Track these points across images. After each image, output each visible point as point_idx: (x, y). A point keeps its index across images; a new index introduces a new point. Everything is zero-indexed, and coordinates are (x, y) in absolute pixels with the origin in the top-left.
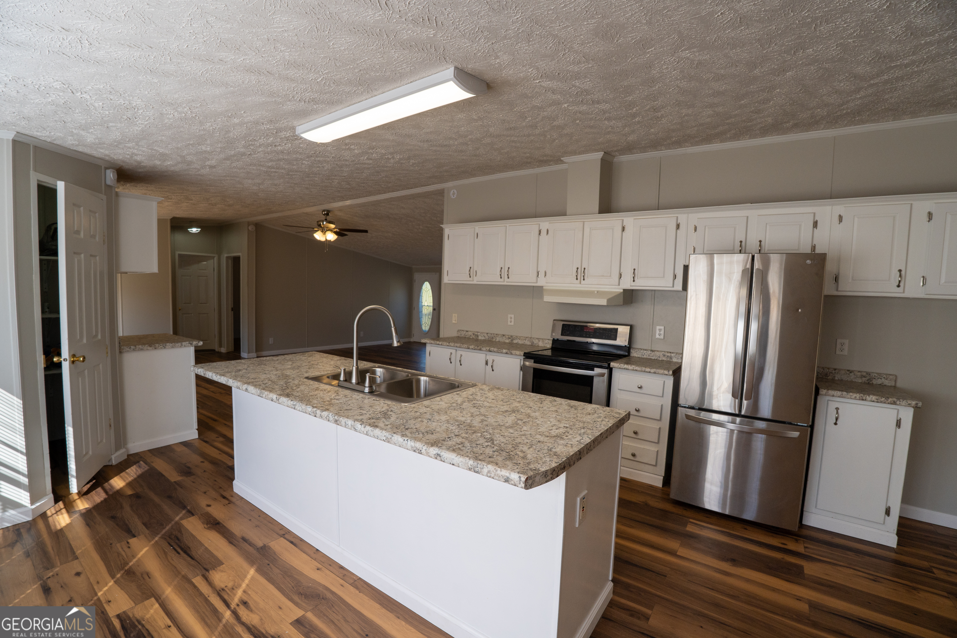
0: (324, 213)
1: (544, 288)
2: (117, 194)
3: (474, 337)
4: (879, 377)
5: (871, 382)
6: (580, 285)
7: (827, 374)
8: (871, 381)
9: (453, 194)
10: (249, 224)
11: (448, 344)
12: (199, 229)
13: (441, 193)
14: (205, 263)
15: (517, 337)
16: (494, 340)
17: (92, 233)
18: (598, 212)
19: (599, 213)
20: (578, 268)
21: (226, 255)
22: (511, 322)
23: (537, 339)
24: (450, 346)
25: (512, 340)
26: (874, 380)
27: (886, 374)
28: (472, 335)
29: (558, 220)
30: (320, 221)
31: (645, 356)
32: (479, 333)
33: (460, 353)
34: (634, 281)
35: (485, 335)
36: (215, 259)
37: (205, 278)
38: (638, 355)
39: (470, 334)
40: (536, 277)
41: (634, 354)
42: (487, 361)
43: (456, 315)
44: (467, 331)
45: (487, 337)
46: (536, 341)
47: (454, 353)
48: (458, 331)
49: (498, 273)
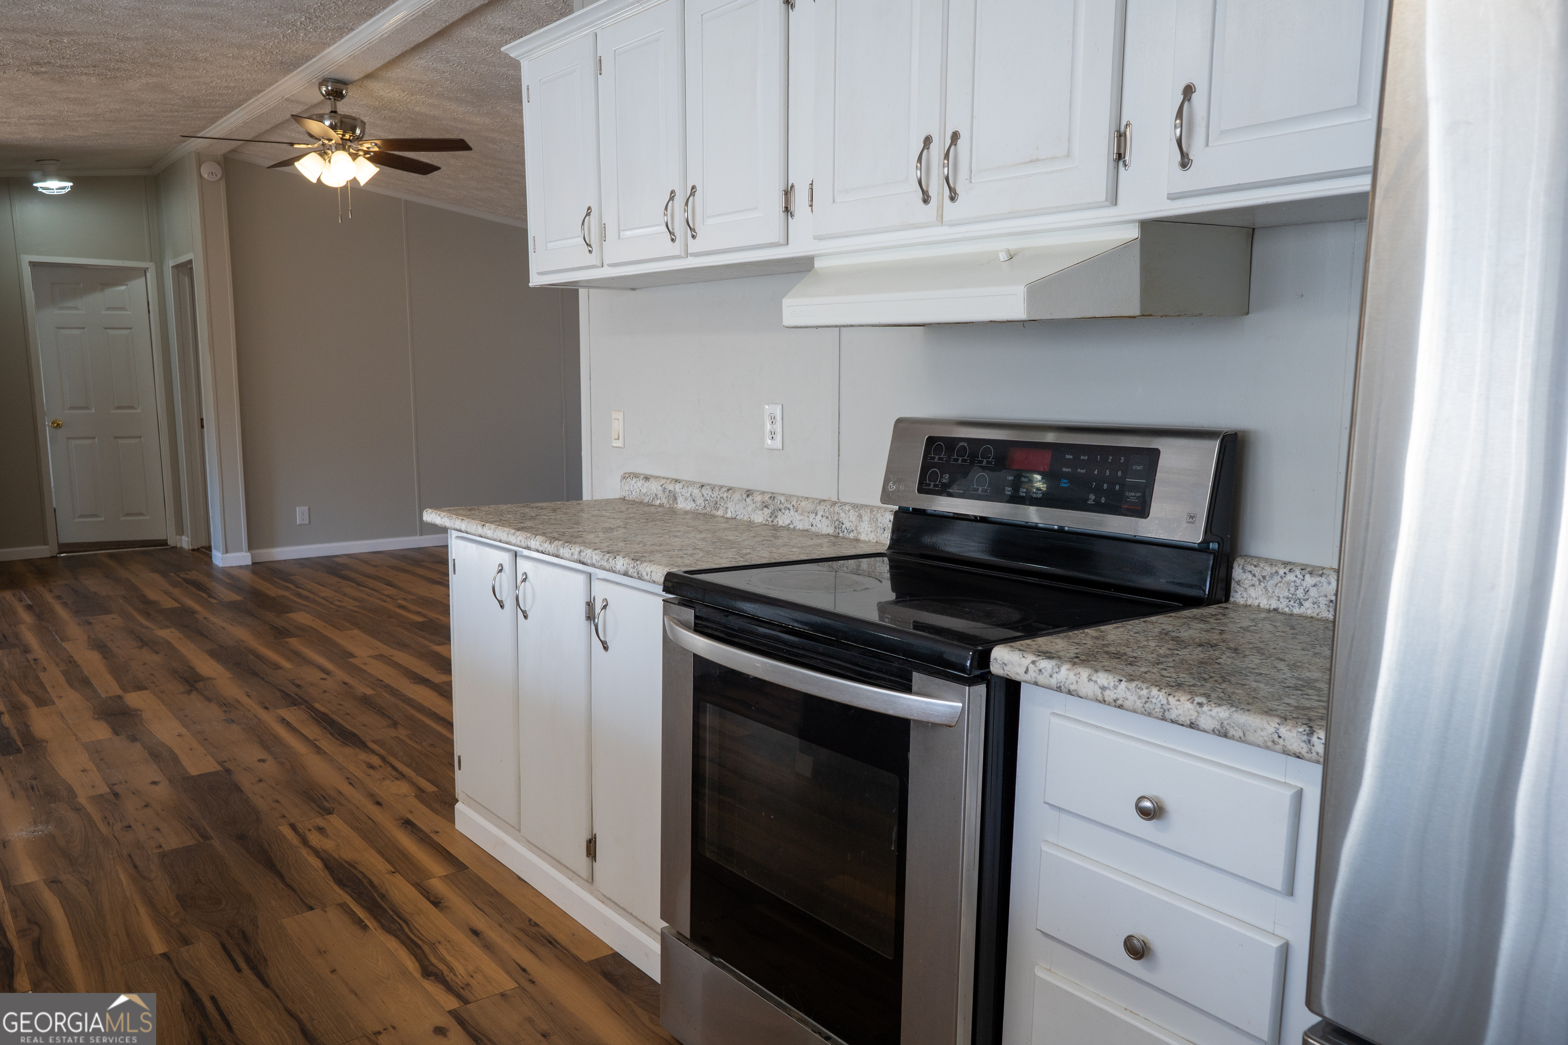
0: (322, 89)
1: (818, 264)
3: (664, 501)
6: (942, 229)
10: (201, 158)
12: (67, 183)
14: (123, 288)
15: (788, 498)
16: (720, 513)
20: (928, 141)
21: (170, 262)
22: (773, 434)
23: (853, 506)
25: (773, 515)
28: (660, 494)
30: (309, 117)
31: (1307, 604)
32: (678, 487)
33: (524, 566)
34: (1185, 162)
35: (696, 492)
36: (148, 274)
37: (127, 332)
38: (1269, 598)
39: (654, 487)
40: (783, 215)
41: (1253, 594)
42: (590, 605)
43: (620, 416)
44: (647, 478)
45: (700, 501)
46: (849, 519)
47: (507, 567)
48: (624, 478)
49: (663, 220)
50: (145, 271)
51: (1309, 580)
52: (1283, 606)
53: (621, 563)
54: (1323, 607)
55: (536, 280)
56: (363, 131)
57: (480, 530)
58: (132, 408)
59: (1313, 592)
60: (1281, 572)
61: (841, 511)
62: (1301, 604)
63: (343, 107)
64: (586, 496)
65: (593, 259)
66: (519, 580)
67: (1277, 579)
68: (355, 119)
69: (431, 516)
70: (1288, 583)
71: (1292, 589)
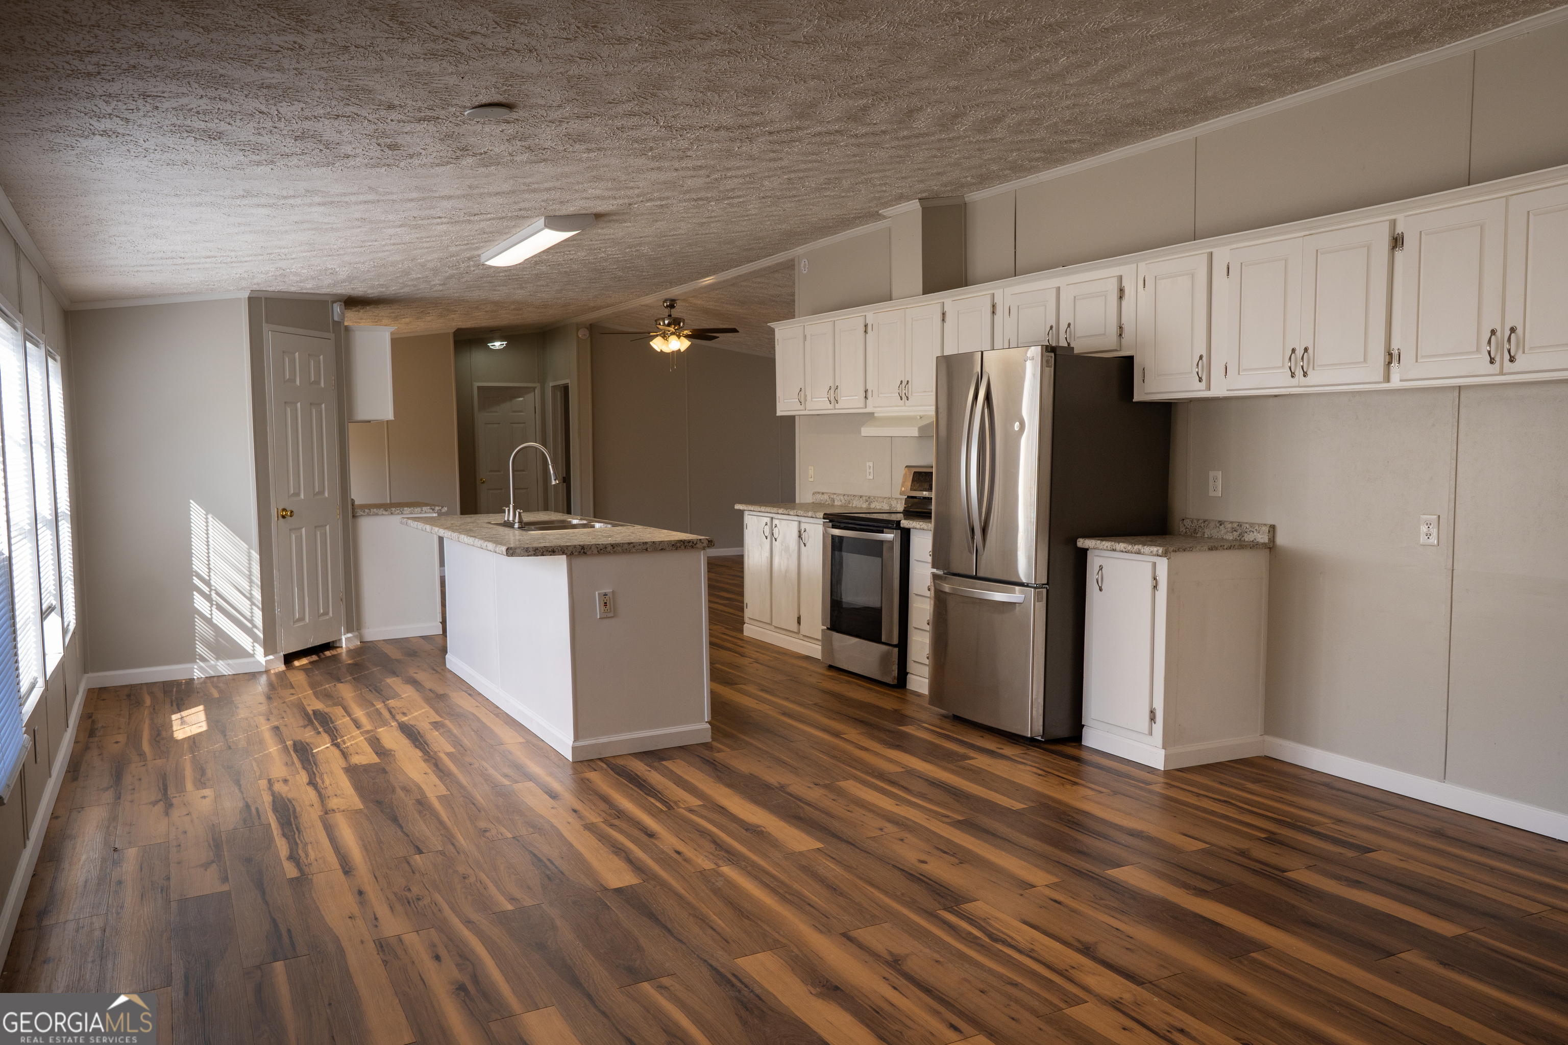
0: (665, 304)
1: (875, 415)
2: (347, 329)
3: (830, 502)
4: (1250, 529)
5: (1243, 539)
7: (1196, 530)
8: (1243, 536)
9: (803, 267)
10: (578, 327)
12: (505, 343)
13: (790, 265)
14: (521, 399)
16: (851, 505)
17: (313, 379)
18: (921, 292)
19: (923, 294)
20: (902, 382)
21: (551, 384)
25: (869, 504)
26: (1246, 534)
27: (1259, 525)
28: (828, 500)
29: (882, 308)
30: (659, 319)
32: (835, 496)
33: (776, 522)
35: (842, 497)
36: (536, 391)
37: (522, 425)
39: (826, 497)
40: (864, 399)
42: (800, 532)
43: (812, 468)
44: (823, 494)
45: (843, 501)
46: (894, 503)
47: (768, 523)
48: (813, 494)
49: (827, 396)
50: (534, 389)
53: (810, 514)
55: (779, 413)
56: (684, 324)
57: (759, 509)
58: (523, 471)
63: (675, 313)
64: (797, 501)
65: (802, 407)
66: (774, 527)
68: (680, 319)
69: (738, 507)
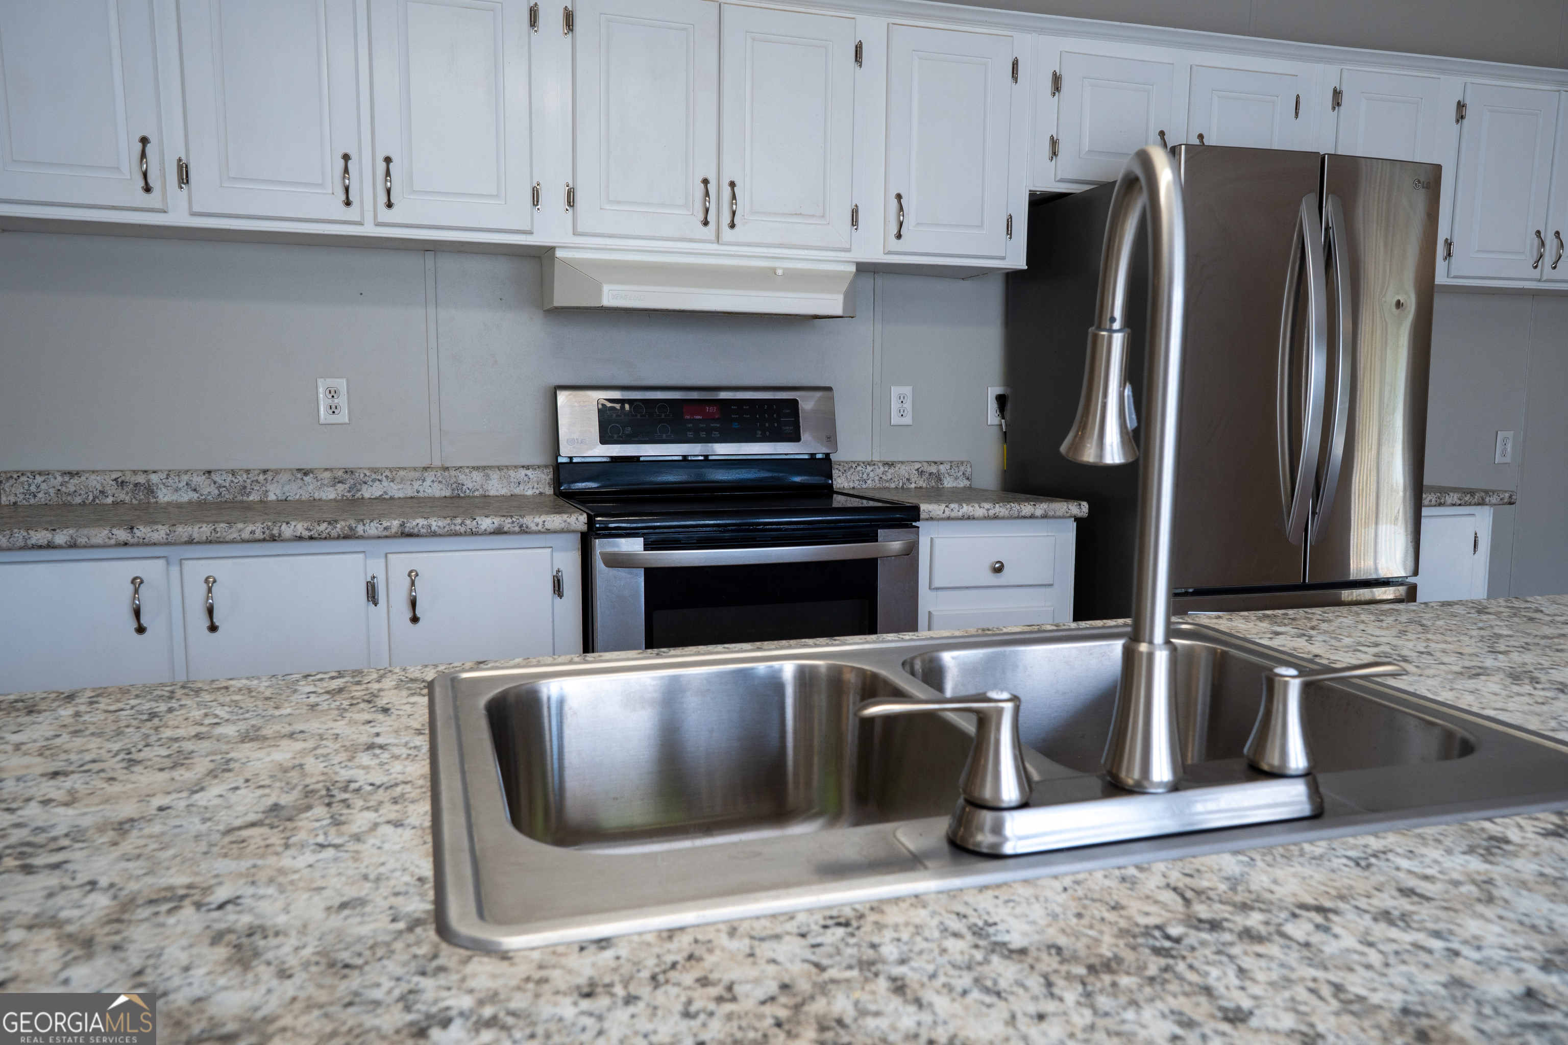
6: (715, 246)
11: (122, 535)
23: (475, 468)
24: (144, 543)
31: (869, 482)
34: (899, 236)
38: (849, 482)
41: (840, 482)
51: (869, 468)
52: (856, 485)
54: (877, 481)
59: (872, 474)
60: (854, 466)
61: (459, 474)
62: (866, 482)
67: (852, 470)
70: (858, 472)
71: (861, 475)
